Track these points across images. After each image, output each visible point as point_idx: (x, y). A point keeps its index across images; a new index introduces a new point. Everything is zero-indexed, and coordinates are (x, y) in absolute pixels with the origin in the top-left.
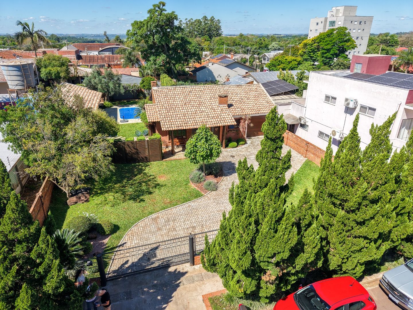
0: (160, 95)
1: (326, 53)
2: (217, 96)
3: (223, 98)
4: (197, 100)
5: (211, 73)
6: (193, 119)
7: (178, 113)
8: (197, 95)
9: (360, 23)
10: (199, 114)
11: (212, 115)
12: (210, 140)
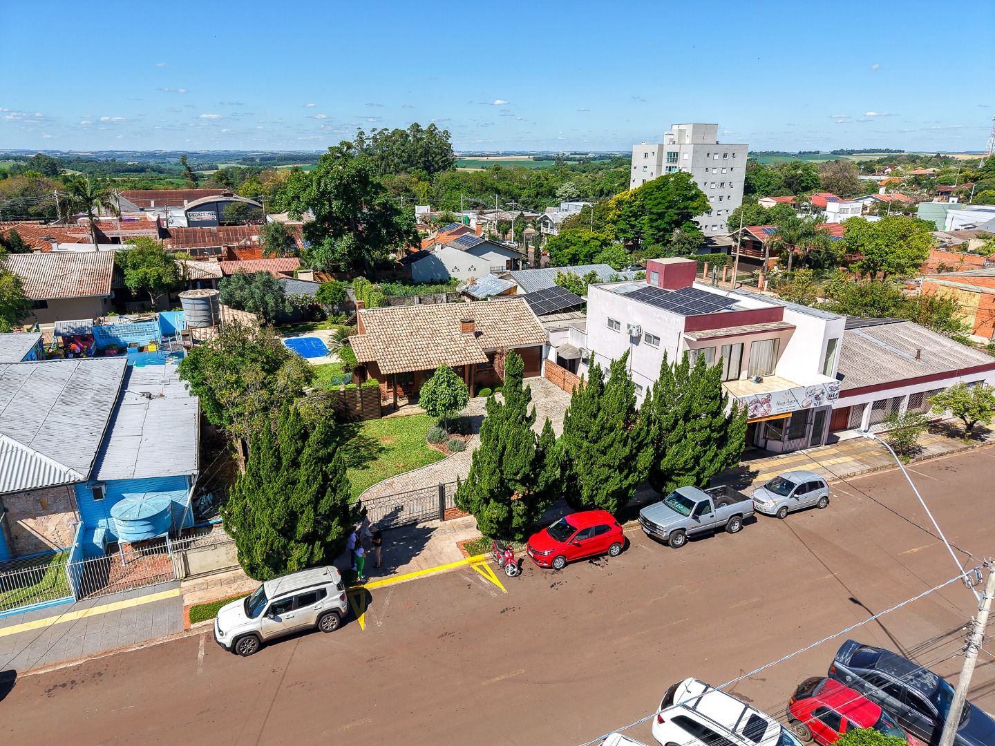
0: (372, 321)
1: (656, 220)
2: (458, 320)
3: (468, 323)
4: (428, 326)
5: (440, 265)
6: (425, 357)
7: (402, 348)
8: (428, 320)
9: (725, 155)
10: (433, 348)
11: (453, 349)
12: (453, 383)
